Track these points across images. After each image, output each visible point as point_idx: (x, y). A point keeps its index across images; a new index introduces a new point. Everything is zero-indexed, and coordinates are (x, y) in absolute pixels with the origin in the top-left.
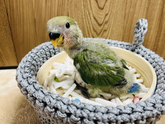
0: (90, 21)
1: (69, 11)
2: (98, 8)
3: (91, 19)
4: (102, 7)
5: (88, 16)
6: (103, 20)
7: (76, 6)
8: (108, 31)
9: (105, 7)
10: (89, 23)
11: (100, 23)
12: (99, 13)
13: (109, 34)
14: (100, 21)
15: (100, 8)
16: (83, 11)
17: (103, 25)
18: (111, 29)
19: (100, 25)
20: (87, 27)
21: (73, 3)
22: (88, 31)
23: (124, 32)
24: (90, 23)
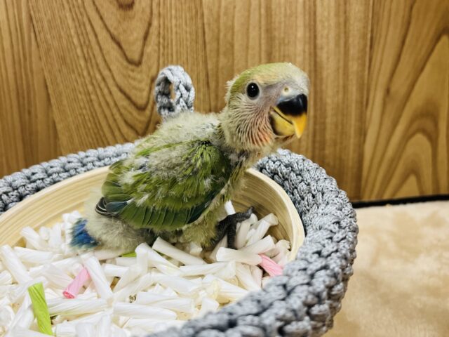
0: (109, 99)
1: (46, 74)
2: (125, 63)
3: (110, 93)
4: (136, 57)
5: (102, 85)
6: (145, 94)
7: (63, 60)
9: (145, 58)
10: (108, 104)
11: (141, 102)
14: (140, 98)
15: (130, 62)
16: (85, 73)
17: (149, 107)
19: (141, 109)
20: (106, 117)
21: (53, 52)
24: (112, 104)
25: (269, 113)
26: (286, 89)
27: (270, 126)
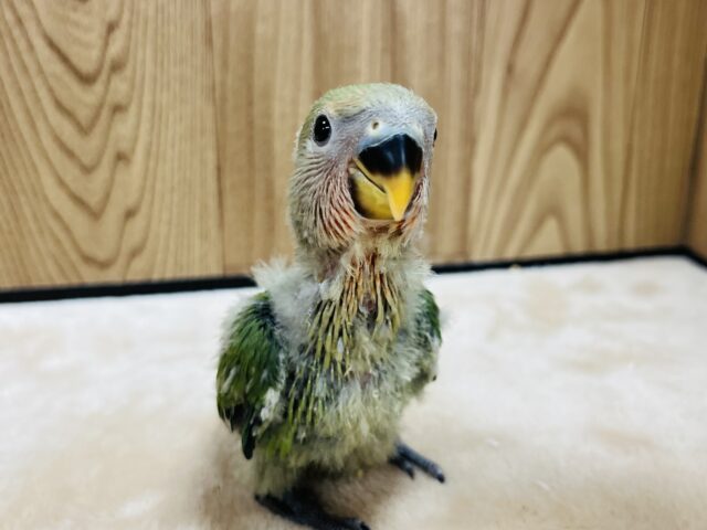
0: (27, 58)
3: (31, 47)
5: (16, 32)
6: (95, 54)
8: (133, 109)
10: (25, 69)
11: (87, 66)
12: (74, 16)
13: (145, 127)
14: (86, 60)
17: (103, 76)
18: (147, 99)
19: (86, 80)
20: (20, 93)
22: (27, 111)
23: (221, 116)
24: (33, 69)
25: (348, 171)
26: (376, 125)
27: (348, 195)
